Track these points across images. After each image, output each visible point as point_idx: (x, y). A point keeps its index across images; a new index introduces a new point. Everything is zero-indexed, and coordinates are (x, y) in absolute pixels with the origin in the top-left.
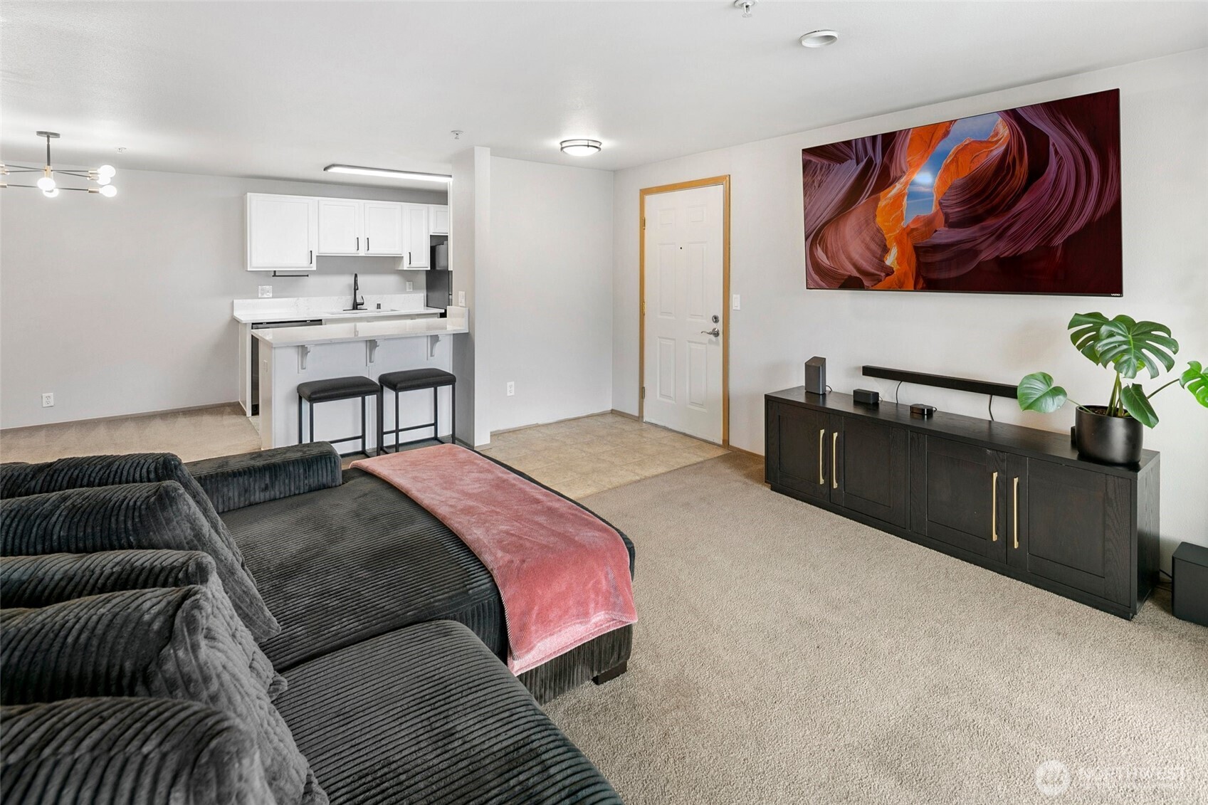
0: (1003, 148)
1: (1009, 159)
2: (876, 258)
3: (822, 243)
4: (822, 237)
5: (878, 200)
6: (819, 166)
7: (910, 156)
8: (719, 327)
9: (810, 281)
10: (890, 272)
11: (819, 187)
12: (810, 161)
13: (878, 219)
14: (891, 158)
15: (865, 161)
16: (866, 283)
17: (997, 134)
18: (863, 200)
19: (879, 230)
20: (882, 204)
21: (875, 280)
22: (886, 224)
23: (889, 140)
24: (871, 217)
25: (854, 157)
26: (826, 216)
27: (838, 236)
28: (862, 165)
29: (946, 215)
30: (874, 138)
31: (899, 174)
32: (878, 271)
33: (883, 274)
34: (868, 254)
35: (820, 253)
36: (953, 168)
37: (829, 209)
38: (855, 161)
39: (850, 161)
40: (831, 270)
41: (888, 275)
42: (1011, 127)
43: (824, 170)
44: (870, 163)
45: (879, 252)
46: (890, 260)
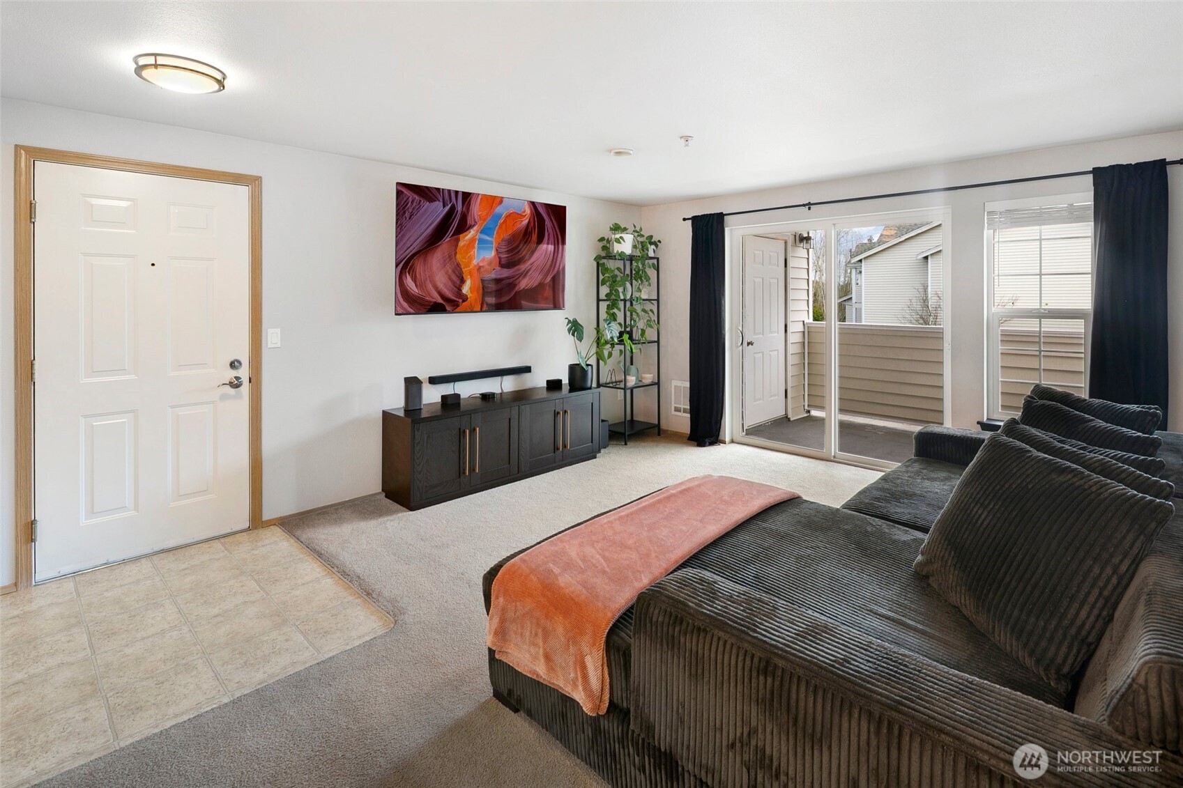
0: (527, 221)
1: (530, 229)
2: (456, 287)
3: (411, 272)
4: (411, 267)
5: (458, 240)
6: (410, 200)
7: (480, 211)
8: (244, 373)
9: (398, 308)
10: (465, 299)
11: (410, 218)
12: (402, 192)
13: (458, 256)
14: (468, 208)
15: (450, 205)
16: (448, 308)
17: (525, 212)
18: (447, 239)
19: (458, 265)
20: (461, 244)
21: (454, 306)
22: (464, 260)
23: (467, 196)
24: (453, 253)
25: (441, 200)
26: (416, 246)
27: (426, 267)
28: (447, 208)
29: (500, 258)
30: (457, 192)
31: (473, 223)
32: (457, 297)
33: (461, 301)
34: (450, 284)
35: (409, 282)
36: (504, 226)
37: (418, 241)
38: (442, 204)
39: (438, 202)
40: (419, 297)
41: (464, 301)
42: (531, 210)
43: (415, 204)
44: (453, 208)
45: (458, 282)
46: (466, 289)
